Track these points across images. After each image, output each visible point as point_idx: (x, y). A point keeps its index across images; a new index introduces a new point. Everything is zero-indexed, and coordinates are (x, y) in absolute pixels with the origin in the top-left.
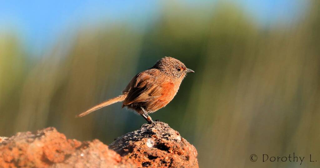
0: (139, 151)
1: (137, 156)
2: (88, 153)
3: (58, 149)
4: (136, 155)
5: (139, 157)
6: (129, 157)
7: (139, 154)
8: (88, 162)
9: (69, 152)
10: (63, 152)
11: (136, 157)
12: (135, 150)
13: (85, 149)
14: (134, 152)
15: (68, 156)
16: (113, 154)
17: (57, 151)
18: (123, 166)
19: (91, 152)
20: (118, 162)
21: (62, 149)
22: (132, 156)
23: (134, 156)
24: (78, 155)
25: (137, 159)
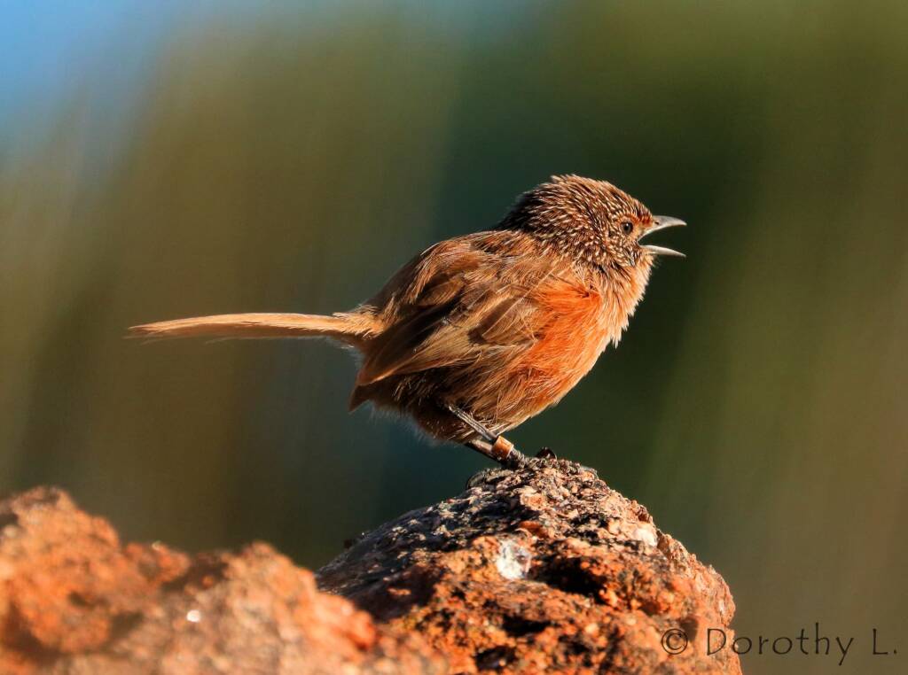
0: (459, 594)
1: (453, 620)
2: (221, 609)
3: (79, 588)
4: (447, 615)
5: (463, 626)
6: (412, 623)
7: (459, 609)
8: (220, 648)
9: (129, 605)
10: (103, 602)
11: (445, 626)
12: (442, 590)
13: (204, 588)
14: (438, 600)
15: (126, 623)
16: (336, 611)
17: (77, 599)
18: (386, 666)
19: (236, 603)
20: (362, 648)
21: (100, 589)
22: (428, 618)
23: (439, 619)
24: (173, 615)
25: (451, 635)
